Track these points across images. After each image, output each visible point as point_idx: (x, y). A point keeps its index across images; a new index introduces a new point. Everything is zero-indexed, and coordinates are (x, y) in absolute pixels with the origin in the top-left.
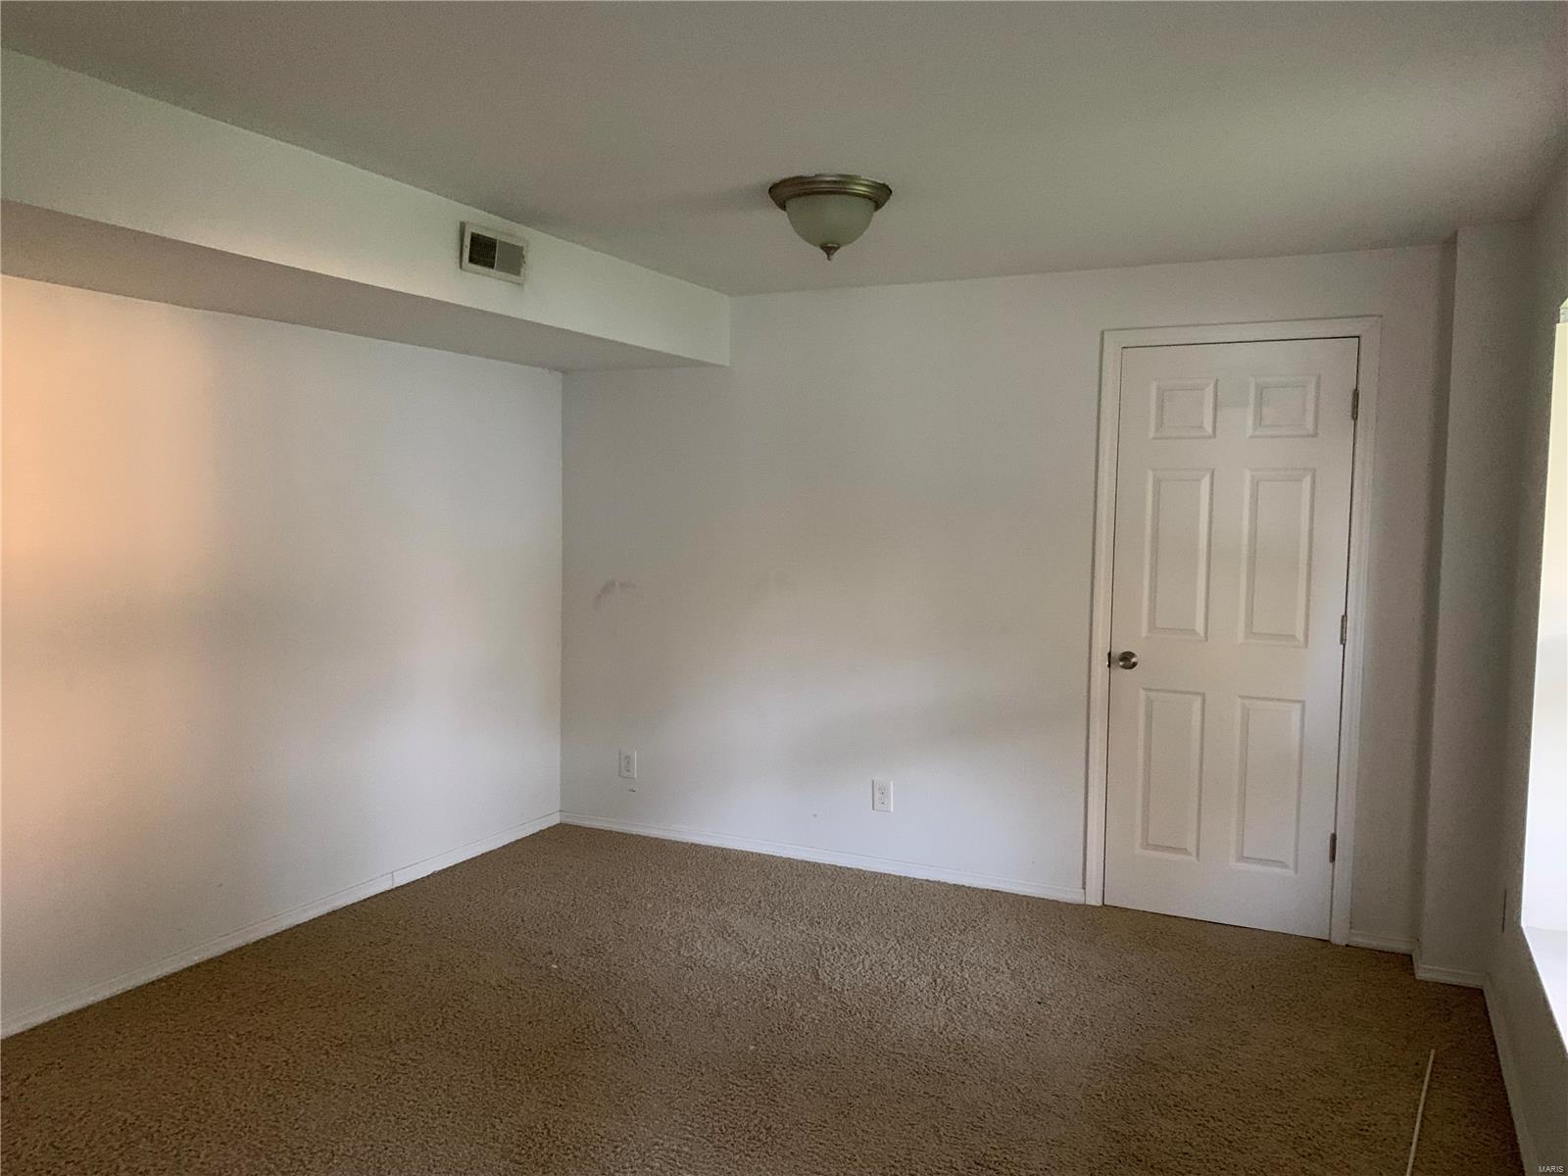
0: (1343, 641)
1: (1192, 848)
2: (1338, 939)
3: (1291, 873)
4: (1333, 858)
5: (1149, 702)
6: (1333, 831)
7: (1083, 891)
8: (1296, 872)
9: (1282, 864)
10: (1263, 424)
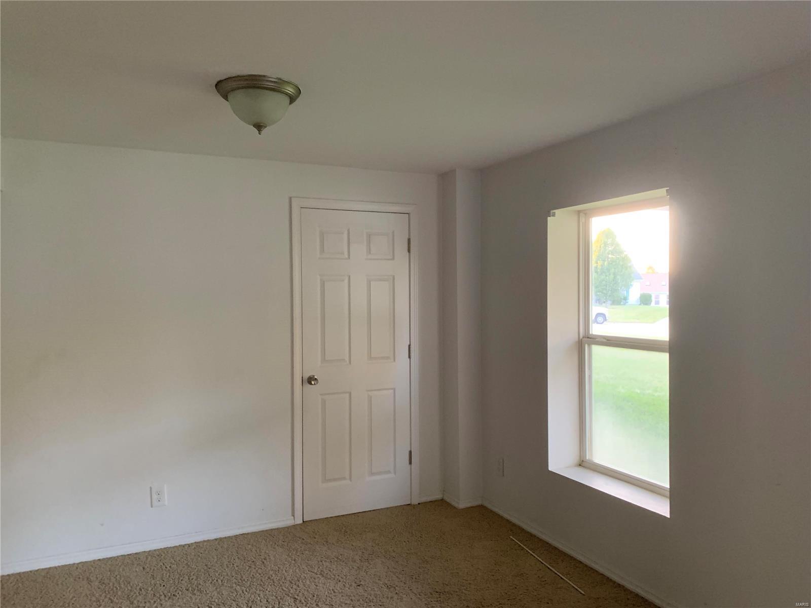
0: (410, 357)
1: (348, 477)
2: (415, 502)
3: (392, 475)
4: (410, 463)
5: (324, 402)
6: (409, 450)
7: (293, 517)
8: (395, 473)
9: (389, 472)
10: (371, 252)
